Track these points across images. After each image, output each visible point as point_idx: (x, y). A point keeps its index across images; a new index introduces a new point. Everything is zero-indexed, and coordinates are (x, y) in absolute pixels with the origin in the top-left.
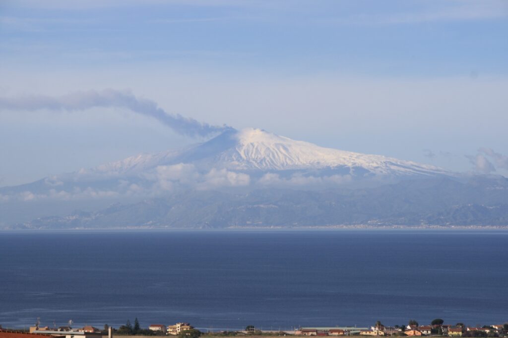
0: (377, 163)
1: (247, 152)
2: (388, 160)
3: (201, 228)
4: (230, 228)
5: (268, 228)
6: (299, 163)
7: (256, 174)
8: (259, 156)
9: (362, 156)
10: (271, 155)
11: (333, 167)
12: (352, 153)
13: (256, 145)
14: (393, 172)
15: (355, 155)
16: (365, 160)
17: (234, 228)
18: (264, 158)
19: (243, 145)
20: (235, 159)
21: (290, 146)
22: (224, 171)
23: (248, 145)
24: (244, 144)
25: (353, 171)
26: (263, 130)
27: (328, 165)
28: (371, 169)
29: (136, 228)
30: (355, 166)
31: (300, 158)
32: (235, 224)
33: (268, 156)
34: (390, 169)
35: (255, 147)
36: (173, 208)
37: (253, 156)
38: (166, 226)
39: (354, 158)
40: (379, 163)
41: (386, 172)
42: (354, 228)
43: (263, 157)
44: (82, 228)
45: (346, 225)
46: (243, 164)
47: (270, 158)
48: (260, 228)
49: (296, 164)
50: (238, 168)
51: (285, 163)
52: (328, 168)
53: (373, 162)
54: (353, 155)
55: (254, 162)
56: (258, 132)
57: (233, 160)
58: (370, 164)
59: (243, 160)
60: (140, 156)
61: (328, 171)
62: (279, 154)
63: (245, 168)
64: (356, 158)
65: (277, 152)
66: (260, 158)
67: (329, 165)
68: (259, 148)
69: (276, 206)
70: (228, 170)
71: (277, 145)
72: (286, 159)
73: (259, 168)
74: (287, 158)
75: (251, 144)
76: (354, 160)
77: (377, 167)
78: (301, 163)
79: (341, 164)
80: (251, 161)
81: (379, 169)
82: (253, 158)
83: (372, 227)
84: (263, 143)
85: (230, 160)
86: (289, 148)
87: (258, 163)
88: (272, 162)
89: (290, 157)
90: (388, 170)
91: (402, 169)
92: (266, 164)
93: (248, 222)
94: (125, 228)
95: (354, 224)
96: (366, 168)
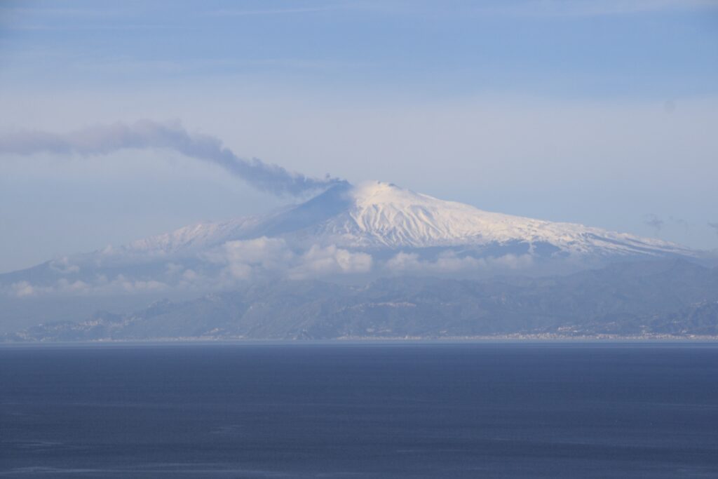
0: (572, 237)
1: (367, 220)
2: (589, 232)
3: (294, 339)
4: (340, 338)
5: (400, 338)
6: (449, 236)
7: (382, 254)
8: (387, 226)
9: (547, 225)
10: (405, 223)
11: (503, 242)
12: (533, 220)
13: (381, 208)
14: (598, 249)
15: (537, 223)
16: (553, 232)
17: (346, 339)
18: (395, 228)
19: (361, 208)
20: (348, 230)
21: (434, 209)
22: (331, 249)
23: (369, 209)
24: (362, 206)
25: (534, 249)
26: (392, 185)
27: (494, 239)
28: (562, 246)
29: (193, 339)
30: (537, 240)
31: (451, 229)
32: (349, 334)
33: (401, 225)
34: (593, 246)
35: (380, 211)
36: (251, 307)
37: (377, 225)
38: (241, 337)
39: (536, 229)
40: (575, 235)
41: (587, 251)
42: (535, 338)
43: (392, 226)
44: (109, 340)
45: (523, 334)
46: (361, 238)
47: (404, 229)
48: (387, 338)
49: (445, 237)
50: (353, 244)
51: (427, 237)
52: (495, 243)
53: (565, 235)
54: (534, 223)
55: (378, 235)
56: (384, 188)
57: (346, 232)
58: (561, 238)
59: (362, 232)
60: (200, 226)
61: (495, 249)
62: (419, 222)
63: (364, 245)
64: (539, 228)
65: (414, 220)
66: (387, 229)
67: (496, 239)
68: (386, 214)
69: (412, 305)
70: (338, 247)
71: (413, 208)
72: (428, 230)
73: (386, 244)
74: (430, 229)
75: (374, 206)
76: (536, 231)
77: (572, 243)
78: (453, 236)
79: (515, 238)
80: (373, 233)
81: (576, 245)
82: (377, 228)
83: (564, 336)
84: (391, 205)
85: (340, 233)
86: (433, 213)
87: (384, 237)
88: (407, 234)
89: (434, 226)
90: (588, 246)
91: (612, 246)
92: (397, 237)
93: (369, 330)
94: (177, 340)
95: (536, 333)
96: (555, 244)
